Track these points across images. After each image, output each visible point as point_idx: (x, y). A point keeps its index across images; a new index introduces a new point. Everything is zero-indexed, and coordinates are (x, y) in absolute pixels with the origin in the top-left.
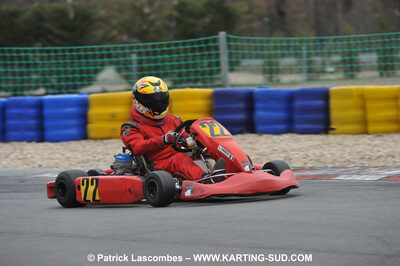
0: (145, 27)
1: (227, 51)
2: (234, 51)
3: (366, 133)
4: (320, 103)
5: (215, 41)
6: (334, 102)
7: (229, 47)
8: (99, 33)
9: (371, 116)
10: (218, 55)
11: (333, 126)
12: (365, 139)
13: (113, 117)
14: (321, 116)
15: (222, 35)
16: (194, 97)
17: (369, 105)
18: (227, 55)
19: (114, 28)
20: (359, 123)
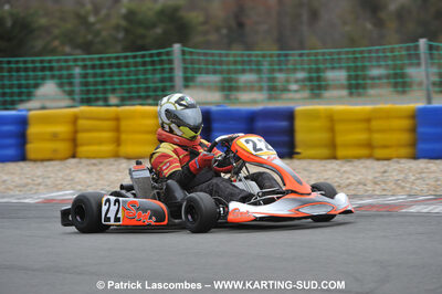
0: (90, 37)
1: (182, 65)
2: (189, 66)
3: (334, 157)
4: (284, 124)
5: (168, 54)
6: (299, 124)
7: (184, 61)
8: (39, 44)
9: (340, 139)
10: (171, 70)
11: (298, 150)
12: (334, 165)
13: (55, 137)
14: (285, 139)
15: (177, 47)
16: (144, 115)
17: (339, 127)
18: (181, 70)
19: (56, 38)
20: (325, 146)
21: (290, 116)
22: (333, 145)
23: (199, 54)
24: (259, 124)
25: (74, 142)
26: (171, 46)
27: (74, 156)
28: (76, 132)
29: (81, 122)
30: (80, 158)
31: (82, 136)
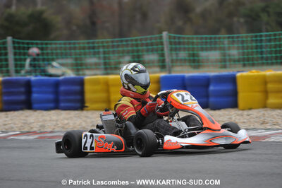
2: (18, 51)
4: (77, 88)
5: (4, 43)
6: (87, 88)
7: (14, 48)
10: (6, 54)
11: (87, 105)
14: (78, 97)
15: (9, 39)
17: (112, 89)
20: (103, 102)
21: (81, 83)
22: (108, 101)
23: (23, 43)
24: (62, 88)
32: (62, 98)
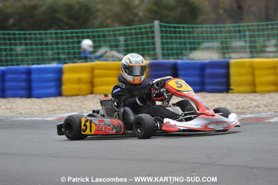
0: (131, 17)
1: (160, 35)
2: (165, 35)
3: (255, 92)
4: (223, 71)
5: (151, 27)
6: (233, 71)
7: (161, 31)
8: (97, 22)
9: (258, 80)
10: (153, 37)
11: (232, 87)
13: (80, 81)
14: (224, 80)
15: (156, 23)
17: (257, 72)
19: (108, 18)
20: (249, 85)
21: (227, 66)
22: (254, 84)
23: (170, 27)
24: (208, 71)
25: (92, 84)
26: (153, 22)
27: (92, 93)
28: (93, 78)
29: (97, 72)
30: (96, 94)
31: (97, 80)
32: (207, 80)
